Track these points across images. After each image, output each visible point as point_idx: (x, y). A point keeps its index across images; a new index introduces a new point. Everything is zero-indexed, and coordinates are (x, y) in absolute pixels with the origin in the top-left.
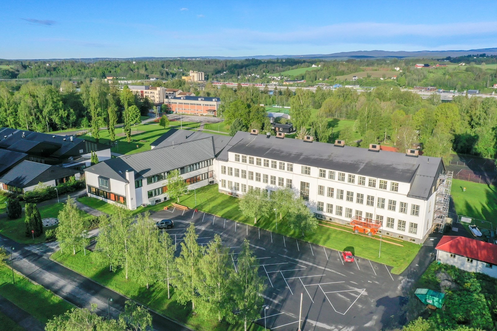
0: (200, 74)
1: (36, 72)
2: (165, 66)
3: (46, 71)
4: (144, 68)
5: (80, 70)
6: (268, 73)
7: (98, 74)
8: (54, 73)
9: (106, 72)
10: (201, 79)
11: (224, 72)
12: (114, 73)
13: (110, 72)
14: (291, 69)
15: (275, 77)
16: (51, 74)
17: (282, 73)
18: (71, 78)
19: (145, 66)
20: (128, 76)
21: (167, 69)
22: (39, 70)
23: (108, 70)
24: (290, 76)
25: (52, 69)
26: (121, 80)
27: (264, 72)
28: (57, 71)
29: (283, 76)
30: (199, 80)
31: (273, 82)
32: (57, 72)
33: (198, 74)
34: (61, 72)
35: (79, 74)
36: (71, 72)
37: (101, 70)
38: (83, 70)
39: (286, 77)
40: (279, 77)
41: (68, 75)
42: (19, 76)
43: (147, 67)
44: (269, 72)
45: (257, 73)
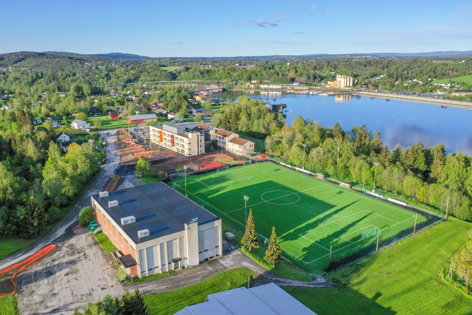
0: (348, 80)
1: (192, 74)
2: (318, 67)
3: (199, 74)
4: (294, 70)
5: (229, 73)
6: (434, 78)
7: (245, 77)
8: (207, 76)
9: (252, 75)
10: (348, 85)
11: (381, 76)
12: (260, 76)
13: (257, 75)
14: (467, 74)
15: (443, 85)
16: (204, 77)
17: (453, 80)
18: (220, 81)
19: (296, 68)
20: (272, 79)
21: (318, 71)
22: (194, 73)
23: (255, 73)
24: (464, 83)
25: (206, 72)
26: (264, 84)
27: (430, 77)
28: (210, 73)
29: (454, 82)
30: (346, 86)
31: (438, 91)
32: (210, 75)
33: (346, 79)
34: (213, 75)
35: (228, 77)
36: (221, 75)
37: (248, 73)
38: (232, 73)
39: (458, 84)
40: (449, 85)
41: (218, 78)
42: (178, 78)
43: (298, 69)
44: (437, 77)
45: (421, 78)
